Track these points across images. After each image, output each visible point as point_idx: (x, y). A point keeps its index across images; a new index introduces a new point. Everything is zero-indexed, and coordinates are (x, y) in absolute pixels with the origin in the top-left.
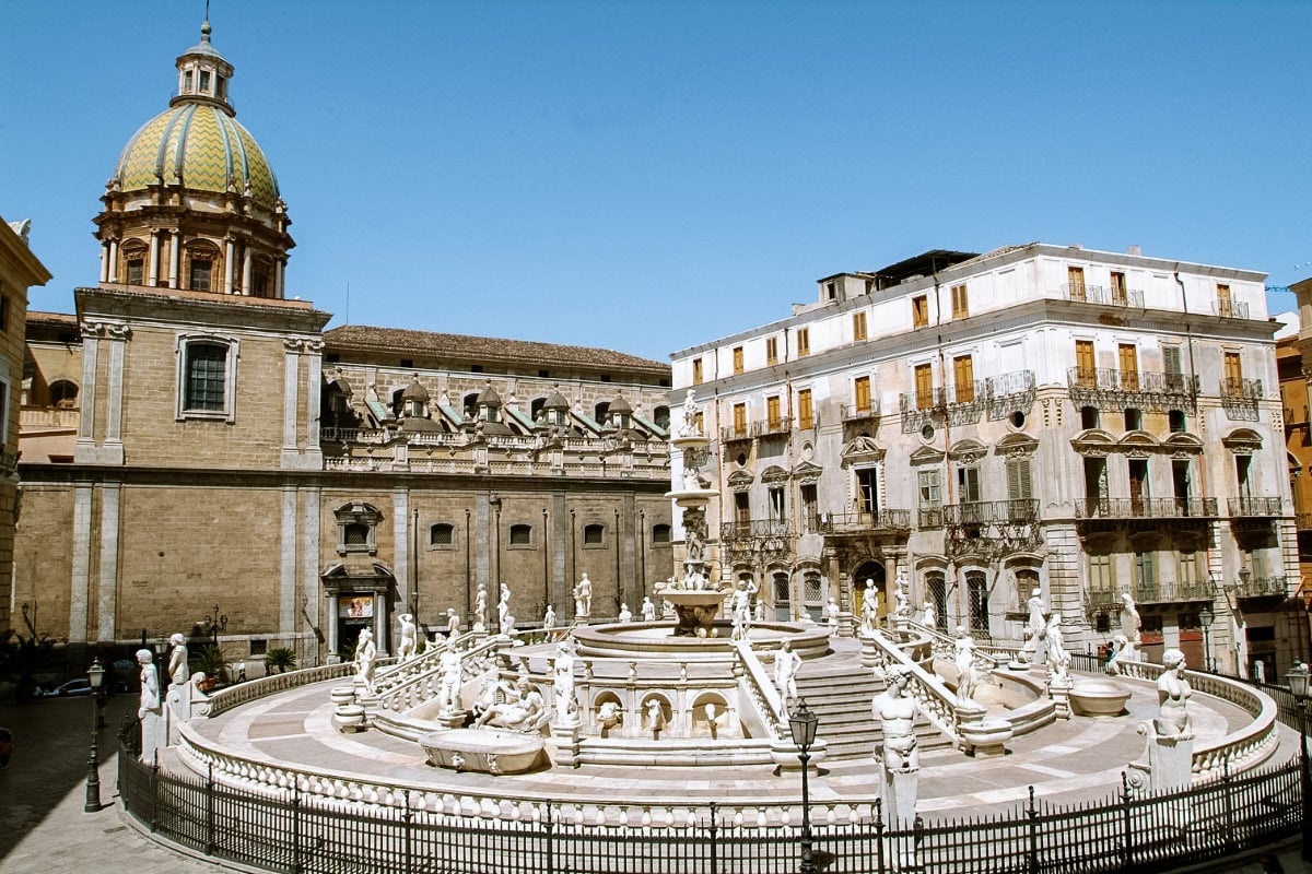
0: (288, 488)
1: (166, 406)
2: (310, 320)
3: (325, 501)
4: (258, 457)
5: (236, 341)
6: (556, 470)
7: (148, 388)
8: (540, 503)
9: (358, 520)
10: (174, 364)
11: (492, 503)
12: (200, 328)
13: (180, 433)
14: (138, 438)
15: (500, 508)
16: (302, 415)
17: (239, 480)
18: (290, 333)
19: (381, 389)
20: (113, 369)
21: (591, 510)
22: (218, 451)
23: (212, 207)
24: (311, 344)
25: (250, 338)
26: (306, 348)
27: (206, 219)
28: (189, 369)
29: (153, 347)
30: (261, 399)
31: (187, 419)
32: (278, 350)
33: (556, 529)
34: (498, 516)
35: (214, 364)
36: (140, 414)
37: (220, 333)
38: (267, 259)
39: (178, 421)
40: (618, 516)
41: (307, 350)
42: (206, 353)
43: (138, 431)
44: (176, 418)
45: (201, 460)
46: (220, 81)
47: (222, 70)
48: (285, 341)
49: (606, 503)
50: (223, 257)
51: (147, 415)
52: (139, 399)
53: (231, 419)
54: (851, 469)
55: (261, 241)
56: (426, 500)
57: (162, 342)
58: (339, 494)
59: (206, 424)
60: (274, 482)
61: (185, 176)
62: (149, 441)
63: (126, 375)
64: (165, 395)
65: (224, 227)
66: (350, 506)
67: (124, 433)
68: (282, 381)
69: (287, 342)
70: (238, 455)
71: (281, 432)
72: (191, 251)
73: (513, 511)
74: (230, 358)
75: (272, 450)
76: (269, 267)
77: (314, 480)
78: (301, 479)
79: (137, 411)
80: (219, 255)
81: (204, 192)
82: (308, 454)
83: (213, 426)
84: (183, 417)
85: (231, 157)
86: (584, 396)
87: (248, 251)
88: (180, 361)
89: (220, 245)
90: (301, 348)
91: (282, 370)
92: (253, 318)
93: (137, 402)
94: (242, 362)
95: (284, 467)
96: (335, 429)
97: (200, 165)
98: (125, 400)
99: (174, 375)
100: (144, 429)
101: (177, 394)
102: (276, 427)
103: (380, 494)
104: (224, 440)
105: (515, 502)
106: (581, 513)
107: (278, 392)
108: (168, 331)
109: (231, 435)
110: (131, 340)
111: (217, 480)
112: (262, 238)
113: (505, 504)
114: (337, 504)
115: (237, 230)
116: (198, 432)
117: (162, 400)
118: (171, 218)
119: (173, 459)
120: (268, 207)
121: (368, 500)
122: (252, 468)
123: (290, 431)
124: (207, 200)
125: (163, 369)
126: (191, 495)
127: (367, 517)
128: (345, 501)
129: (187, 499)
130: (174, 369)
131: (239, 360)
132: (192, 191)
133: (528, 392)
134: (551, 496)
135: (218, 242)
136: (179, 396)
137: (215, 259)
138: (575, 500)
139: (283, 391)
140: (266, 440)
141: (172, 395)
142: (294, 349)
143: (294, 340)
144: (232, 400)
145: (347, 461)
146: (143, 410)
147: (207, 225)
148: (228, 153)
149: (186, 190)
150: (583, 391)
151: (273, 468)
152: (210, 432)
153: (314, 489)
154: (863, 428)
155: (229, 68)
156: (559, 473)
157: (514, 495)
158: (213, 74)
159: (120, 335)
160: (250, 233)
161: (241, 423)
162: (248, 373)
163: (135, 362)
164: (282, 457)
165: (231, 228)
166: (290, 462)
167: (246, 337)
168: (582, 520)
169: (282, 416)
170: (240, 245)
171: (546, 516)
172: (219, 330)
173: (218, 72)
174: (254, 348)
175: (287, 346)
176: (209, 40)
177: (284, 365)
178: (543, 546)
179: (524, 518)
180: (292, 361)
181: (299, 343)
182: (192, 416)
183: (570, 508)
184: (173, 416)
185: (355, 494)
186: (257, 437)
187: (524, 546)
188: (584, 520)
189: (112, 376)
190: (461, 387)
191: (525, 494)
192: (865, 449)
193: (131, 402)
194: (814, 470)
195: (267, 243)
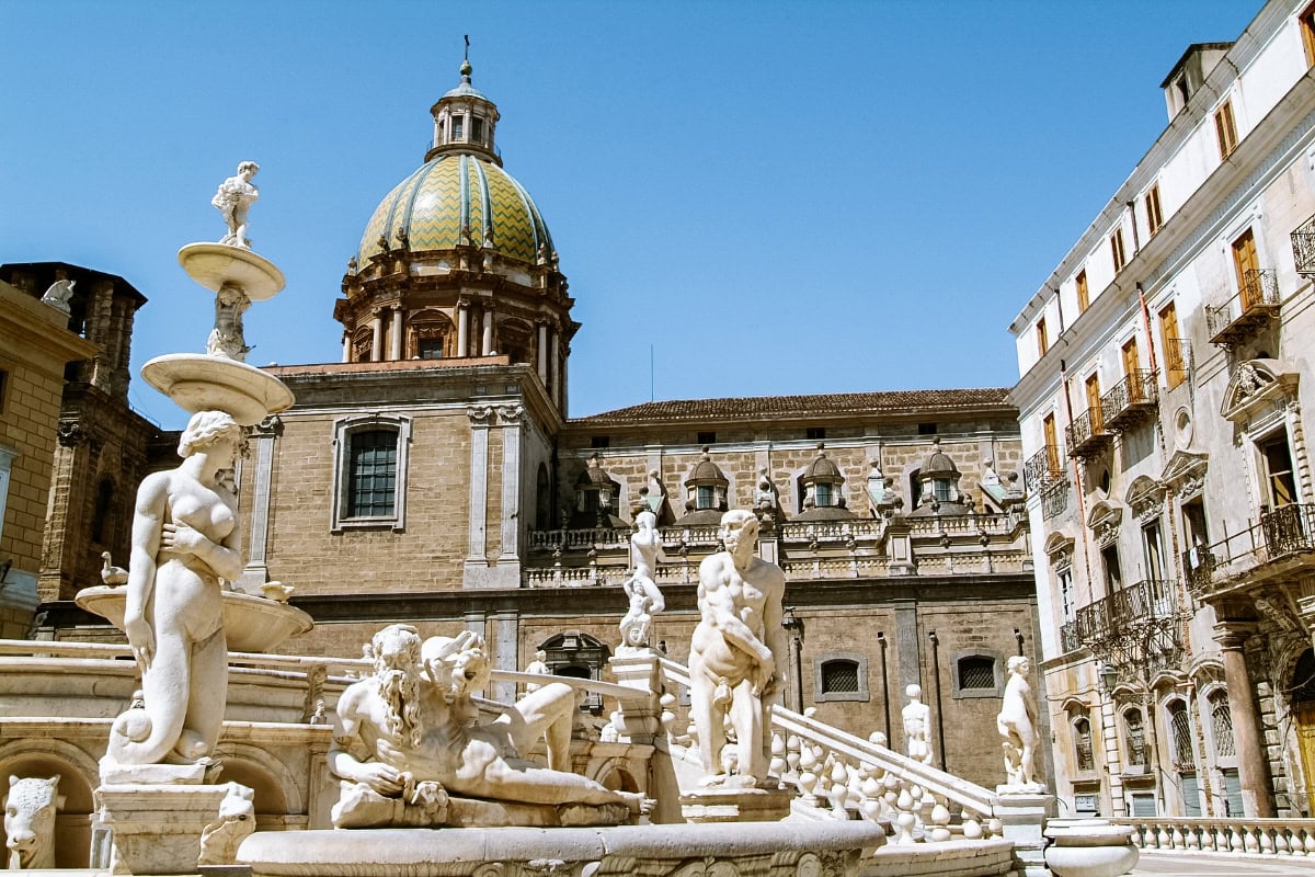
0: (472, 617)
1: (320, 515)
2: (503, 379)
3: (525, 633)
4: (433, 575)
5: (406, 420)
6: (897, 567)
7: (299, 493)
8: (871, 622)
9: (572, 659)
10: (330, 459)
11: (787, 627)
12: (363, 410)
13: (336, 549)
14: (286, 559)
15: (802, 632)
16: (492, 512)
17: (407, 609)
18: (477, 400)
19: (670, 478)
20: (260, 474)
21: (969, 631)
22: (382, 569)
23: (443, 269)
24: (504, 412)
25: (424, 413)
26: (499, 418)
27: (434, 285)
28: (352, 464)
29: (307, 440)
30: (438, 495)
31: (345, 529)
32: (461, 426)
33: (903, 665)
34: (799, 648)
35: (382, 455)
36: (289, 529)
37: (387, 412)
38: (523, 325)
39: (334, 533)
40: (1021, 639)
41: (500, 422)
42: (372, 439)
43: (288, 550)
44: (331, 529)
45: (361, 584)
46: (476, 124)
47: (479, 110)
48: (469, 412)
49: (996, 618)
50: (455, 329)
51: (296, 528)
52: (289, 508)
53: (400, 525)
54: (1247, 440)
55: (512, 303)
56: (678, 626)
57: (318, 433)
58: (545, 621)
59: (369, 535)
60: (455, 608)
61: (411, 239)
62: (298, 562)
63: (274, 479)
64: (318, 501)
65: (456, 291)
66: (560, 639)
67: (269, 553)
68: (467, 466)
69: (472, 412)
70: (408, 574)
71: (465, 538)
72: (418, 327)
73: (824, 638)
74: (401, 444)
75: (453, 564)
76: (526, 337)
77: (509, 604)
78: (489, 603)
79: (286, 524)
80: (451, 328)
81: (432, 253)
82: (501, 567)
83: (376, 536)
84: (339, 527)
85: (468, 204)
86: (1002, 456)
87: (488, 317)
88: (338, 454)
89: (452, 316)
90: (491, 418)
91: (467, 452)
92: (429, 386)
93: (287, 513)
94: (415, 447)
95: (467, 586)
96: (563, 532)
97: (428, 222)
98: (272, 511)
99: (329, 474)
100: (294, 547)
101: (333, 497)
102: (458, 532)
103: (606, 620)
104: (390, 555)
105: (827, 623)
106: (949, 636)
107: (461, 482)
108: (324, 417)
109: (399, 547)
110: (281, 435)
111: (381, 610)
112: (513, 298)
113: (810, 627)
114: (542, 636)
115: (471, 292)
116: (358, 546)
117: (315, 507)
118: (393, 291)
119: (326, 584)
120: (524, 258)
121: (589, 630)
122: (425, 591)
123: (477, 536)
124: (437, 262)
125: (318, 467)
126: (346, 632)
127: (586, 656)
128: (555, 631)
129: (342, 638)
130: (330, 466)
131: (411, 445)
132: (418, 254)
133: (902, 461)
134: (892, 611)
135: (449, 311)
136: (335, 499)
137: (446, 333)
138: (938, 616)
139: (467, 481)
140: (443, 551)
141: (328, 500)
142: (482, 421)
143: (480, 409)
144: (402, 500)
145: (558, 574)
146: (292, 523)
147: (437, 293)
148: (463, 200)
149: (411, 255)
150: (998, 447)
151: (453, 589)
152: (372, 545)
153: (509, 616)
154: (1257, 342)
155: (488, 105)
156: (903, 571)
157: (825, 611)
158: (467, 116)
159: (268, 430)
160: (490, 294)
161: (412, 530)
162: (422, 461)
163: (286, 462)
164: (465, 574)
165: (464, 291)
166: (478, 579)
167: (419, 413)
168: (951, 651)
169: (467, 515)
170: (475, 309)
171: (883, 643)
172: (385, 408)
173: (472, 113)
174: (432, 427)
175: (473, 419)
176: (469, 81)
177: (469, 445)
178: (881, 694)
179: (846, 650)
180: (480, 437)
181: (489, 411)
182: (351, 525)
183: (929, 628)
184: (328, 527)
185: (568, 621)
186: (433, 547)
187: (847, 695)
188: (953, 648)
189: (259, 482)
190: (791, 464)
191: (844, 609)
192: (1258, 386)
193: (278, 513)
194: (1194, 463)
195: (522, 306)
